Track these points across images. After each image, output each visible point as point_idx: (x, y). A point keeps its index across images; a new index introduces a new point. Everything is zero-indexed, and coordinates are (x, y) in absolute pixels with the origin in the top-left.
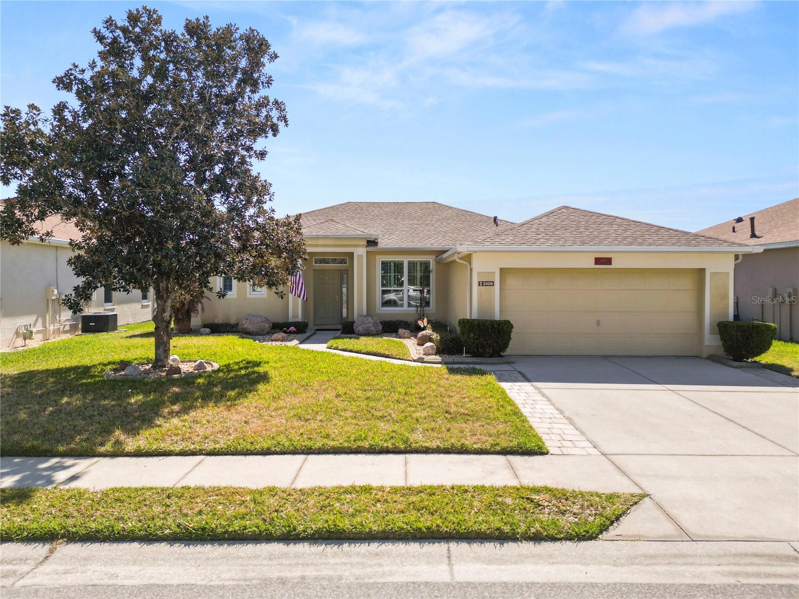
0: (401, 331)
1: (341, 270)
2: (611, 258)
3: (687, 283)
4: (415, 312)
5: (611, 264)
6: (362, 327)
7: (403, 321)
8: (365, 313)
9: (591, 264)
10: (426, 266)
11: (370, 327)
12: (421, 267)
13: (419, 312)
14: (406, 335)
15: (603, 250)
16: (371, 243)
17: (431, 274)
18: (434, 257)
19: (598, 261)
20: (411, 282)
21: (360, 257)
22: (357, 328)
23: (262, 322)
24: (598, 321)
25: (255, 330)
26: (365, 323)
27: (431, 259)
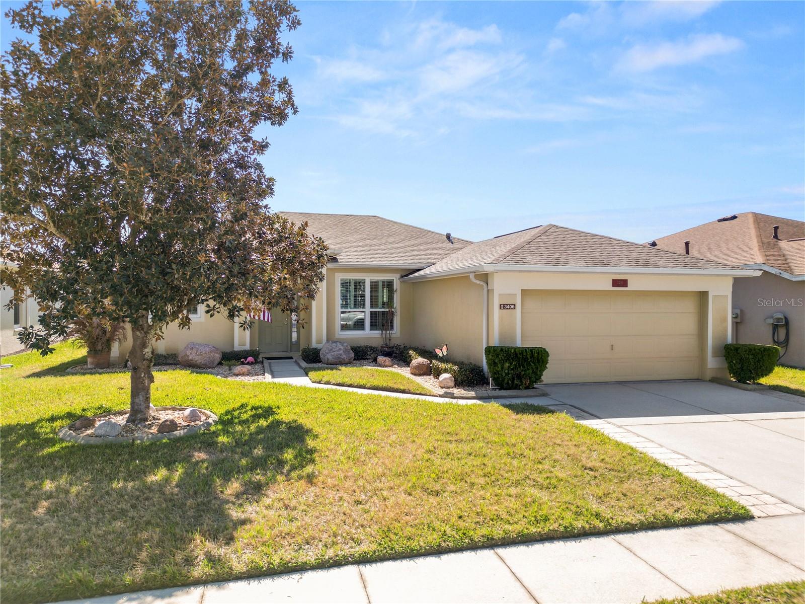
0: (379, 358)
2: (627, 280)
3: (690, 307)
5: (627, 287)
7: (371, 347)
8: (325, 339)
9: (609, 287)
10: (389, 285)
12: (383, 286)
14: (387, 364)
15: (620, 272)
16: (330, 259)
17: (395, 295)
19: (616, 283)
20: (374, 304)
22: (326, 355)
23: (211, 352)
24: (612, 346)
25: (202, 363)
26: (334, 350)
27: (395, 278)
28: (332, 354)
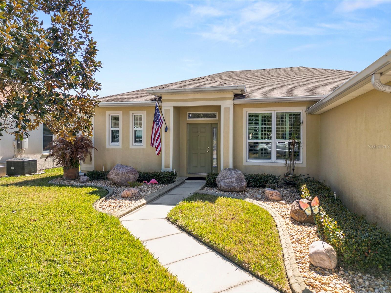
0: (268, 191)
1: (211, 124)
4: (283, 165)
6: (225, 182)
7: (271, 176)
8: (231, 166)
10: (296, 117)
11: (233, 183)
12: (290, 120)
13: (288, 165)
14: (274, 197)
16: (238, 97)
17: (301, 127)
18: (305, 108)
20: (280, 135)
21: (227, 109)
22: (219, 182)
23: (127, 173)
25: (119, 181)
26: (227, 177)
27: (302, 110)
28: (226, 181)
